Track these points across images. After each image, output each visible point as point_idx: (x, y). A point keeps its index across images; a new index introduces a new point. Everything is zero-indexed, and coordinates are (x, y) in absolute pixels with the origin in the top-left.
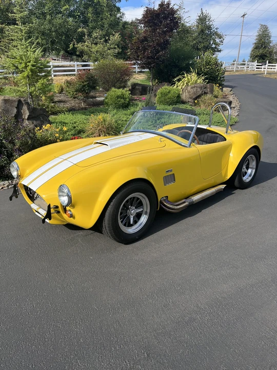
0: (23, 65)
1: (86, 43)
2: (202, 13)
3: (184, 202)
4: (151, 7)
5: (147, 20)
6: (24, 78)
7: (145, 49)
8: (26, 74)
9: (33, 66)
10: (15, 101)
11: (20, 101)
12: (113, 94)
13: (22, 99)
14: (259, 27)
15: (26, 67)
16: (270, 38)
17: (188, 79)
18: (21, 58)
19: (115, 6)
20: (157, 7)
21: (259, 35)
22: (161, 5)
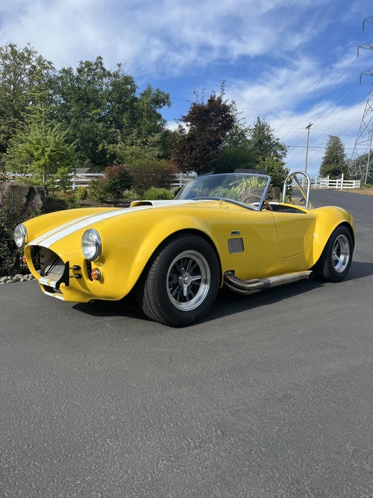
0: (40, 151)
1: (119, 145)
2: (259, 122)
3: (258, 282)
4: (199, 102)
5: (194, 116)
6: (40, 167)
7: (192, 149)
8: (42, 162)
9: (52, 151)
10: (25, 188)
11: (31, 189)
12: (153, 193)
13: (35, 186)
14: (329, 139)
15: (43, 154)
16: (343, 151)
17: (247, 183)
18: (39, 143)
19: (155, 112)
20: (206, 103)
21: (329, 148)
22: (211, 101)
